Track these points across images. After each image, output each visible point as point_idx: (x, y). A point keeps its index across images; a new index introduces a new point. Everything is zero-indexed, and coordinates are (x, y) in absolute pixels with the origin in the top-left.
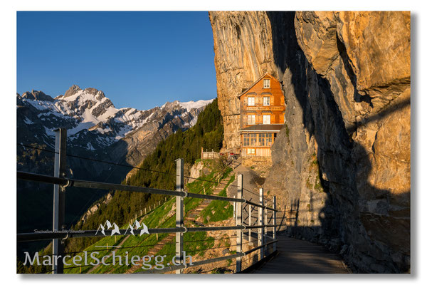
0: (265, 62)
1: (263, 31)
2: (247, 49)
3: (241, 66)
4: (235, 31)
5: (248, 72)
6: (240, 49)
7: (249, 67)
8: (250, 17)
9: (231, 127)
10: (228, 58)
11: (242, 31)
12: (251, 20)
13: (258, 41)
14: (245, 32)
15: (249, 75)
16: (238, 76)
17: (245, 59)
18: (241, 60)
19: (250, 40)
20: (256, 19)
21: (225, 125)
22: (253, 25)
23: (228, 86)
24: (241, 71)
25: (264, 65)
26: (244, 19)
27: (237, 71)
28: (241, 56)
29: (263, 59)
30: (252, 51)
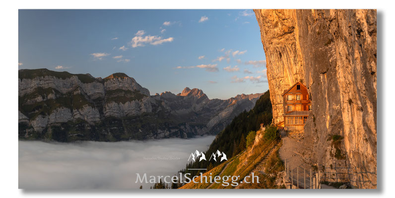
0: (296, 74)
2: (286, 66)
3: (282, 76)
4: (279, 56)
5: (287, 79)
6: (282, 66)
7: (287, 77)
8: (287, 48)
9: (277, 111)
10: (275, 71)
11: (283, 56)
12: (288, 50)
13: (292, 62)
14: (284, 57)
15: (287, 82)
16: (281, 82)
17: (285, 72)
18: (282, 73)
19: (288, 61)
20: (291, 50)
21: (273, 110)
22: (289, 53)
23: (275, 87)
24: (282, 79)
25: (296, 75)
26: (284, 49)
27: (280, 79)
28: (282, 70)
29: (295, 72)
30: (289, 68)
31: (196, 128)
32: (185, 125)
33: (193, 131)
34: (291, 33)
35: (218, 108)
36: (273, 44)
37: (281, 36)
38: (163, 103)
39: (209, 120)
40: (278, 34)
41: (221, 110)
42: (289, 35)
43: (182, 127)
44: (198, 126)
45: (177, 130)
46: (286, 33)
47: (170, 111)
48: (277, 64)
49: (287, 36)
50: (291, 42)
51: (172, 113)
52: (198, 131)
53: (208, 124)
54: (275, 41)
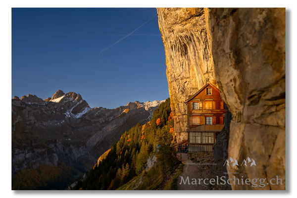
0: (207, 72)
1: (206, 48)
2: (193, 62)
3: (188, 75)
4: (183, 48)
5: (194, 80)
6: (187, 62)
7: (194, 77)
8: (195, 37)
9: (180, 124)
10: (178, 70)
11: (188, 48)
12: (195, 39)
13: (202, 57)
14: (190, 50)
15: (194, 84)
16: (186, 84)
17: (191, 71)
18: (187, 71)
19: (195, 55)
20: (200, 39)
21: (175, 123)
22: (197, 43)
23: (177, 92)
24: (188, 80)
25: (206, 75)
26: (190, 39)
27: (184, 80)
28: (187, 68)
29: (206, 70)
30: (197, 64)
31: (72, 147)
32: (56, 142)
33: (67, 151)
34: (200, 15)
35: (101, 120)
36: (175, 32)
37: (186, 20)
38: (24, 111)
39: (90, 136)
40: (181, 18)
41: (107, 122)
42: (197, 18)
43: (52, 146)
44: (73, 145)
45: (43, 150)
46: (192, 16)
47: (35, 123)
48: (181, 59)
49: (194, 21)
50: (200, 28)
51: (37, 125)
52: (74, 150)
53: (88, 142)
54: (178, 27)
